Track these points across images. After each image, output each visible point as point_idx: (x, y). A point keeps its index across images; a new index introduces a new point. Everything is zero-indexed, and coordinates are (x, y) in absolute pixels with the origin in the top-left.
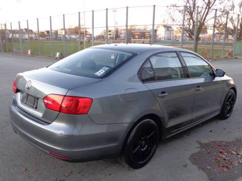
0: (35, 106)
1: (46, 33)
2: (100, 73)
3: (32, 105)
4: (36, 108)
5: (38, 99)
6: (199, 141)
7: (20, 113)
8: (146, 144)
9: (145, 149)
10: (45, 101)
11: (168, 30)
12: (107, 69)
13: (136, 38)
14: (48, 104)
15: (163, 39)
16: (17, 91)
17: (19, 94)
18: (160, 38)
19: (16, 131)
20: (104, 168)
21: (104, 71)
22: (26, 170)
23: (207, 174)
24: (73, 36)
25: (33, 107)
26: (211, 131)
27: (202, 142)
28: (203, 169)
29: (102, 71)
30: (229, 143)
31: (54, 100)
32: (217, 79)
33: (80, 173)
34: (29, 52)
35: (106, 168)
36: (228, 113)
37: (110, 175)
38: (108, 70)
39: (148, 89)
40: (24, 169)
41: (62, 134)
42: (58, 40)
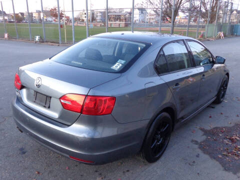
0: (47, 106)
1: (20, 15)
2: (117, 66)
3: (44, 104)
4: (49, 107)
5: (51, 97)
6: (202, 128)
7: (26, 111)
8: (161, 137)
9: (160, 142)
10: (62, 101)
11: (142, 13)
12: (123, 62)
13: (112, 21)
14: (65, 104)
15: (138, 22)
16: (22, 87)
17: (24, 91)
18: (135, 21)
19: (21, 130)
20: (119, 164)
21: (121, 65)
22: (39, 173)
23: (220, 163)
24: (49, 19)
25: (45, 107)
26: (210, 117)
27: (205, 129)
28: (215, 158)
29: (118, 65)
30: (230, 128)
31: (73, 101)
32: (216, 66)
33: (96, 171)
34: (6, 36)
35: (122, 163)
36: (222, 98)
37: (128, 171)
38: (125, 63)
39: (164, 82)
40: (36, 173)
41: (85, 138)
42: (34, 23)
